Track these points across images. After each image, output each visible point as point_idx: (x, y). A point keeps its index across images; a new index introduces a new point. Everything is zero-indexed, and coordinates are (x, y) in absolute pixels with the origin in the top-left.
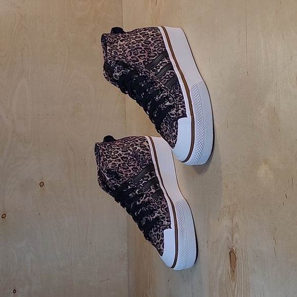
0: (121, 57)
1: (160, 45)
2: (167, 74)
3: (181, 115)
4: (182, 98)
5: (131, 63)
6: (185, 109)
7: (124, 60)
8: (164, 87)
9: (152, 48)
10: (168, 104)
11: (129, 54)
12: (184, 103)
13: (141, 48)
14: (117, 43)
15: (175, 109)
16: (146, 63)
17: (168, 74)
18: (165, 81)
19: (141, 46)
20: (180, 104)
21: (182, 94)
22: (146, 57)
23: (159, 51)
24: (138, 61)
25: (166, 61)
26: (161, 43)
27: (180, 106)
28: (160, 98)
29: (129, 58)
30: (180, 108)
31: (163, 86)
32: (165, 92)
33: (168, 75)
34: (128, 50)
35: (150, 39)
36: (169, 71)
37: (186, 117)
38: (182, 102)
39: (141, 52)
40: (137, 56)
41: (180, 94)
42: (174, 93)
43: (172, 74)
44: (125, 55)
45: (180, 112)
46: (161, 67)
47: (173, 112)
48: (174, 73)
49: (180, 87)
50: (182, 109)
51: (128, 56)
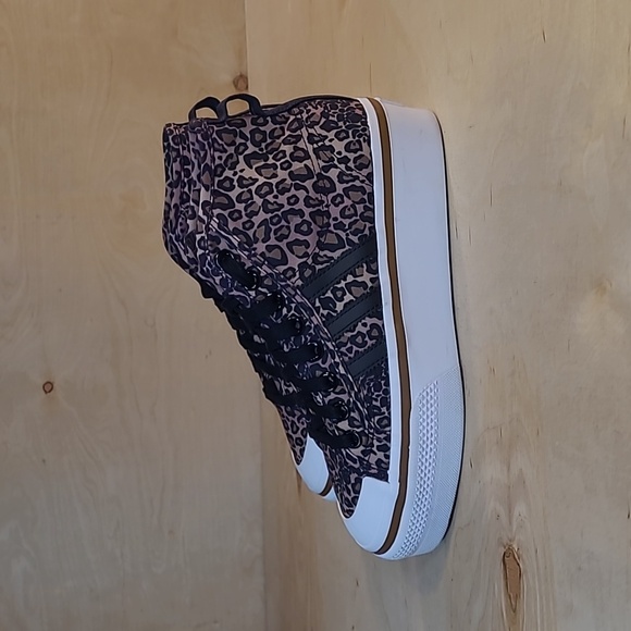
0: (235, 240)
1: (360, 208)
2: (360, 328)
3: (372, 471)
4: (385, 422)
5: (264, 270)
6: (388, 457)
7: (244, 255)
8: (341, 375)
9: (335, 211)
10: (344, 425)
11: (261, 235)
12: (388, 439)
13: (301, 213)
14: (233, 167)
15: (362, 448)
16: (308, 273)
17: (364, 330)
18: (350, 350)
19: (301, 205)
20: (379, 440)
21: (389, 408)
22: (309, 251)
23: (354, 234)
24: (284, 261)
25: (366, 277)
26: (362, 201)
27: (376, 443)
28: (326, 400)
29: (261, 247)
30: (375, 449)
31: (343, 372)
32: (343, 392)
33: (363, 336)
34: (262, 216)
35: (333, 174)
36: (369, 321)
37: (387, 480)
38: (382, 436)
39: (298, 229)
40: (283, 245)
41: (384, 409)
42: (369, 399)
43: (375, 333)
44: (250, 233)
45: (373, 459)
46: (348, 297)
47: (356, 452)
48: (381, 330)
49: (387, 384)
50: (381, 455)
51: (256, 241)
